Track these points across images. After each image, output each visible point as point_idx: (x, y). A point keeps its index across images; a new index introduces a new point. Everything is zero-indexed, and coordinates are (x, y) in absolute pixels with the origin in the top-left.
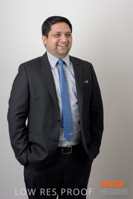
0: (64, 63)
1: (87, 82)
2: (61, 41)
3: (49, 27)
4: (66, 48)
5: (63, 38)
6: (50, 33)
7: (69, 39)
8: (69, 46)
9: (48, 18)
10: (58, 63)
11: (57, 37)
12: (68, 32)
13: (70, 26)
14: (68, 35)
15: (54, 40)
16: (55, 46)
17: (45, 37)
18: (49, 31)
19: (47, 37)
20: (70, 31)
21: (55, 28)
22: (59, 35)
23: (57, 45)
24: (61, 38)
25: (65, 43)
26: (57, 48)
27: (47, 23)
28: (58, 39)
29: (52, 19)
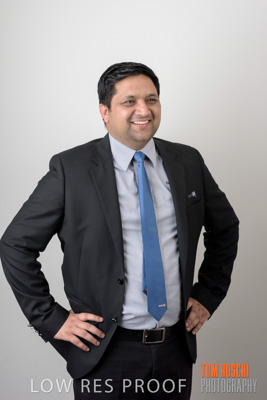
0: (147, 159)
2: (137, 113)
3: (112, 87)
4: (149, 126)
5: (141, 109)
6: (115, 100)
7: (154, 108)
8: (156, 122)
9: (109, 69)
10: (133, 160)
11: (128, 106)
12: (152, 95)
13: (155, 80)
14: (152, 100)
15: (124, 113)
16: (126, 125)
17: (104, 108)
18: (111, 95)
19: (109, 107)
20: (155, 92)
21: (125, 88)
22: (132, 101)
23: (130, 120)
24: (138, 108)
25: (147, 116)
26: (130, 128)
27: (106, 78)
28: (132, 109)
29: (116, 69)
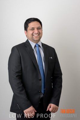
1: (51, 58)
2: (34, 32)
4: (38, 36)
5: (36, 31)
6: (28, 29)
7: (40, 31)
8: (40, 35)
12: (39, 27)
13: (40, 23)
15: (31, 32)
16: (31, 36)
17: (26, 31)
18: (27, 27)
21: (31, 25)
22: (33, 29)
23: (32, 35)
25: (38, 33)
26: (33, 37)
28: (33, 31)
